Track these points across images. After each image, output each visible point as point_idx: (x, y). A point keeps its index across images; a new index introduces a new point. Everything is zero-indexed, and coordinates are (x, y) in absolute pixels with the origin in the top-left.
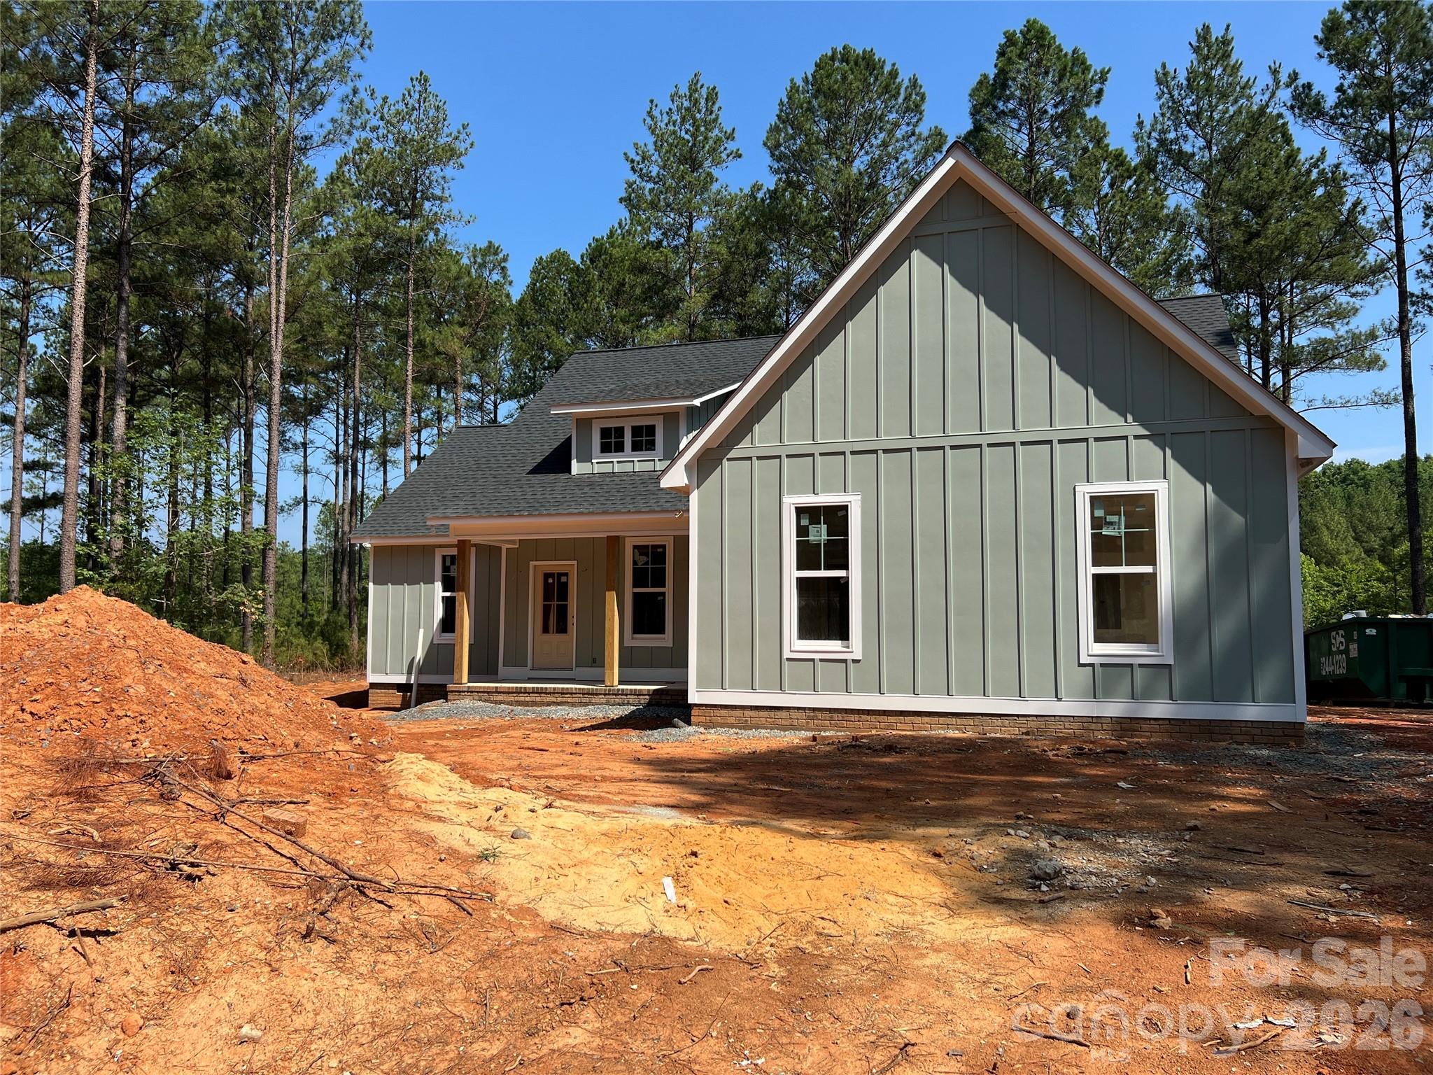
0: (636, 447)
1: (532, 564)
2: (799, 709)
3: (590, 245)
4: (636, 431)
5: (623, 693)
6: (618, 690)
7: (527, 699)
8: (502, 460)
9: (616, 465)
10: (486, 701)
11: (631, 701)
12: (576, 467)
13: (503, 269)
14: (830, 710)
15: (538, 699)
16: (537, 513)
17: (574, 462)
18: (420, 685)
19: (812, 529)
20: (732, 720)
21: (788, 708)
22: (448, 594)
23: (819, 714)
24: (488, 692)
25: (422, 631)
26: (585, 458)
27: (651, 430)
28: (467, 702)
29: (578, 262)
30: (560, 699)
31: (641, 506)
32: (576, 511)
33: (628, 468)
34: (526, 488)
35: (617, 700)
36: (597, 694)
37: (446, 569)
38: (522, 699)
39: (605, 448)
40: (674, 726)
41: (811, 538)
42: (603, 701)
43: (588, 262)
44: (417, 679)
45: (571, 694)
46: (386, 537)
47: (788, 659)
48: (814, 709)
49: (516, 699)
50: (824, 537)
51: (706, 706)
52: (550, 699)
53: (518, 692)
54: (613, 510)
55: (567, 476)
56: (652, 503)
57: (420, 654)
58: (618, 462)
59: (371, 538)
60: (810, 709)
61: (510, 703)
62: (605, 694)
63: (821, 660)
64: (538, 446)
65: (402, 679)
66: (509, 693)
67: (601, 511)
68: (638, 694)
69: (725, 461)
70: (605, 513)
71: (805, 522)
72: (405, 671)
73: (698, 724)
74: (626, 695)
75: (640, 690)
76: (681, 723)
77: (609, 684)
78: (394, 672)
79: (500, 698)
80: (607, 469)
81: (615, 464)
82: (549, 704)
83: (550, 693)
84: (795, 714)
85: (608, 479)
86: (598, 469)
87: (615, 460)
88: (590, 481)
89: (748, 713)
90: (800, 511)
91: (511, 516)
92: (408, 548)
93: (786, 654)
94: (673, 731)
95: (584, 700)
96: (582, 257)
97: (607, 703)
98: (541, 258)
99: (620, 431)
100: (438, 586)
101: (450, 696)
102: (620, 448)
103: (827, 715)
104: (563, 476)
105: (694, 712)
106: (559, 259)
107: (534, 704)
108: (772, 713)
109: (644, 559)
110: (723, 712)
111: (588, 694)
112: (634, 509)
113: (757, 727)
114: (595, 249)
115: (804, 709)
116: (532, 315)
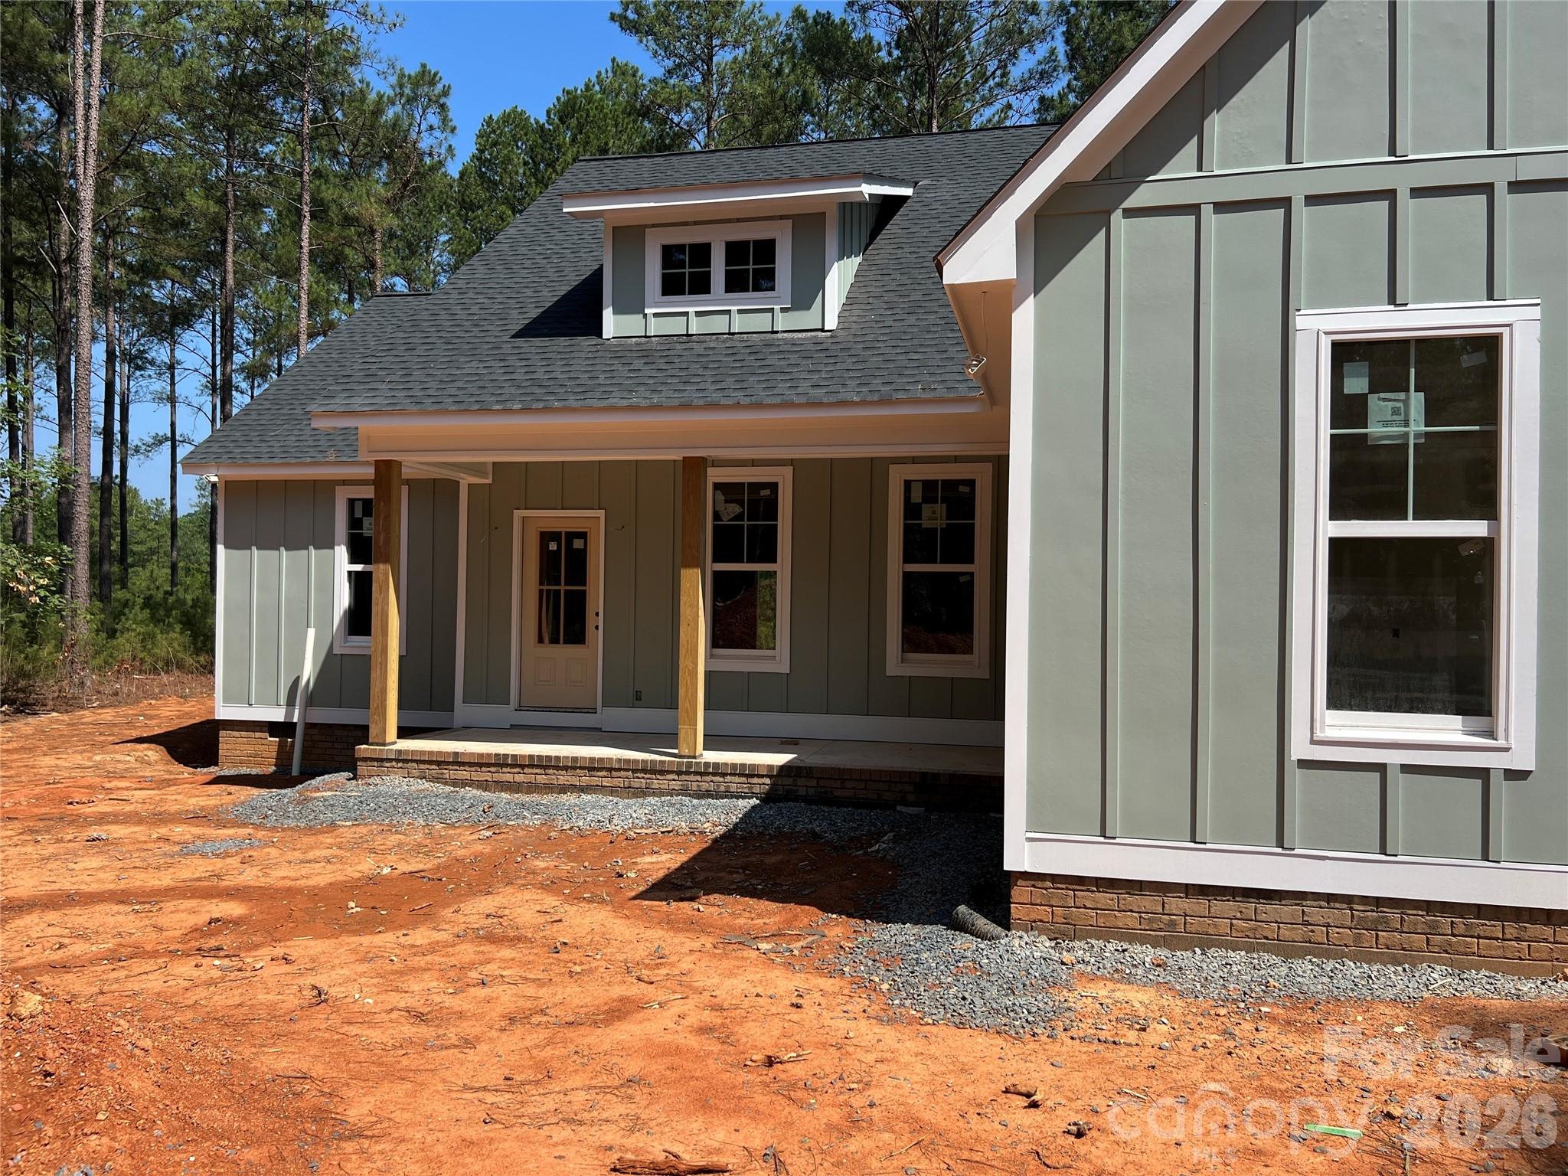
0: (736, 284)
1: (518, 514)
2: (1330, 898)
3: (558, 99)
4: (736, 251)
5: (717, 770)
6: (707, 764)
7: (519, 778)
8: (462, 315)
9: (693, 319)
10: (436, 779)
11: (733, 788)
12: (612, 324)
13: (443, 106)
14: (1429, 906)
15: (542, 779)
16: (541, 405)
17: (607, 314)
18: (309, 726)
19: (1380, 406)
20: (1130, 920)
21: (1299, 897)
22: (359, 568)
23: (1394, 916)
24: (439, 763)
25: (311, 633)
26: (631, 305)
27: (766, 250)
28: (395, 783)
29: (543, 120)
30: (585, 781)
31: (762, 395)
32: (625, 403)
33: (719, 324)
34: (513, 361)
35: (705, 786)
36: (662, 772)
37: (354, 523)
38: (508, 777)
39: (672, 287)
40: (960, 926)
41: (1374, 429)
42: (676, 785)
43: (557, 121)
44: (304, 714)
45: (610, 770)
46: (247, 465)
47: (1303, 764)
48: (1378, 902)
49: (497, 777)
50: (1417, 426)
51: (1054, 878)
52: (564, 778)
53: (501, 762)
54: (701, 402)
55: (594, 340)
56: (782, 387)
57: (308, 671)
58: (698, 314)
59: (219, 465)
60: (1364, 900)
61: (484, 786)
62: (679, 773)
63: (1406, 769)
64: (529, 293)
65: (277, 715)
66: (481, 765)
67: (676, 402)
68: (748, 772)
69: (1117, 217)
70: (686, 407)
71: (1356, 385)
72: (283, 700)
73: (1030, 926)
74: (724, 775)
75: (753, 766)
76: (981, 922)
77: (686, 752)
78: (263, 702)
79: (463, 774)
80: (676, 326)
81: (692, 316)
82: (563, 789)
83: (566, 768)
84: (1317, 913)
85: (678, 346)
86: (655, 327)
87: (691, 310)
88: (643, 350)
89: (1177, 904)
90: (1345, 353)
91: (485, 410)
92: (286, 485)
93: (1299, 748)
94: (963, 942)
95: (636, 783)
96: (548, 112)
97: (684, 792)
98: (491, 117)
99: (701, 253)
100: (341, 552)
101: (362, 768)
102: (701, 286)
103: (1421, 918)
104: (585, 342)
105: (1020, 893)
106: (514, 119)
107: (531, 788)
108: (1249, 907)
109: (735, 509)
110: (1104, 898)
111: (644, 771)
112: (747, 401)
113: (1206, 943)
114: (566, 104)
115: (1348, 900)
116: (478, 193)
